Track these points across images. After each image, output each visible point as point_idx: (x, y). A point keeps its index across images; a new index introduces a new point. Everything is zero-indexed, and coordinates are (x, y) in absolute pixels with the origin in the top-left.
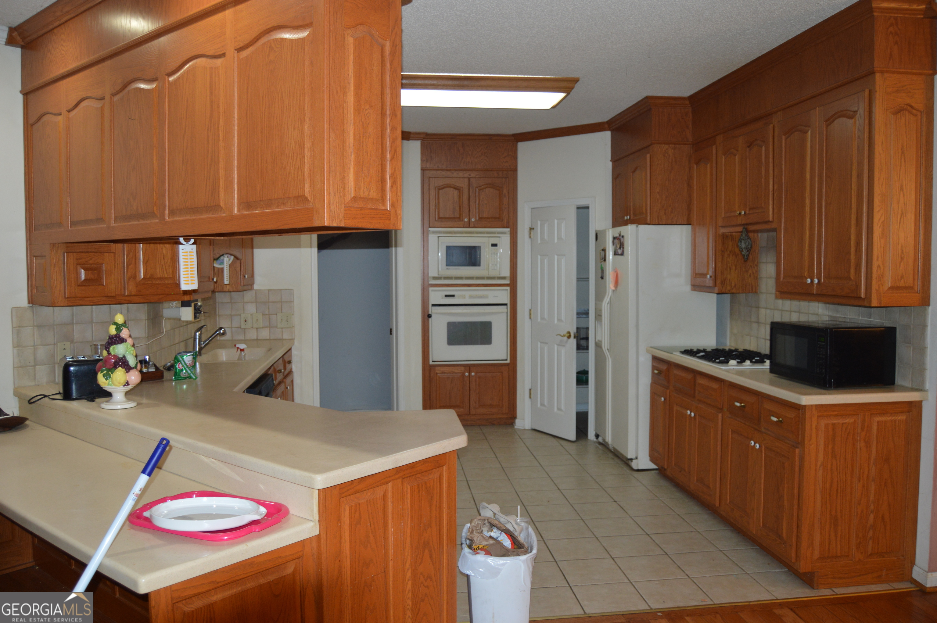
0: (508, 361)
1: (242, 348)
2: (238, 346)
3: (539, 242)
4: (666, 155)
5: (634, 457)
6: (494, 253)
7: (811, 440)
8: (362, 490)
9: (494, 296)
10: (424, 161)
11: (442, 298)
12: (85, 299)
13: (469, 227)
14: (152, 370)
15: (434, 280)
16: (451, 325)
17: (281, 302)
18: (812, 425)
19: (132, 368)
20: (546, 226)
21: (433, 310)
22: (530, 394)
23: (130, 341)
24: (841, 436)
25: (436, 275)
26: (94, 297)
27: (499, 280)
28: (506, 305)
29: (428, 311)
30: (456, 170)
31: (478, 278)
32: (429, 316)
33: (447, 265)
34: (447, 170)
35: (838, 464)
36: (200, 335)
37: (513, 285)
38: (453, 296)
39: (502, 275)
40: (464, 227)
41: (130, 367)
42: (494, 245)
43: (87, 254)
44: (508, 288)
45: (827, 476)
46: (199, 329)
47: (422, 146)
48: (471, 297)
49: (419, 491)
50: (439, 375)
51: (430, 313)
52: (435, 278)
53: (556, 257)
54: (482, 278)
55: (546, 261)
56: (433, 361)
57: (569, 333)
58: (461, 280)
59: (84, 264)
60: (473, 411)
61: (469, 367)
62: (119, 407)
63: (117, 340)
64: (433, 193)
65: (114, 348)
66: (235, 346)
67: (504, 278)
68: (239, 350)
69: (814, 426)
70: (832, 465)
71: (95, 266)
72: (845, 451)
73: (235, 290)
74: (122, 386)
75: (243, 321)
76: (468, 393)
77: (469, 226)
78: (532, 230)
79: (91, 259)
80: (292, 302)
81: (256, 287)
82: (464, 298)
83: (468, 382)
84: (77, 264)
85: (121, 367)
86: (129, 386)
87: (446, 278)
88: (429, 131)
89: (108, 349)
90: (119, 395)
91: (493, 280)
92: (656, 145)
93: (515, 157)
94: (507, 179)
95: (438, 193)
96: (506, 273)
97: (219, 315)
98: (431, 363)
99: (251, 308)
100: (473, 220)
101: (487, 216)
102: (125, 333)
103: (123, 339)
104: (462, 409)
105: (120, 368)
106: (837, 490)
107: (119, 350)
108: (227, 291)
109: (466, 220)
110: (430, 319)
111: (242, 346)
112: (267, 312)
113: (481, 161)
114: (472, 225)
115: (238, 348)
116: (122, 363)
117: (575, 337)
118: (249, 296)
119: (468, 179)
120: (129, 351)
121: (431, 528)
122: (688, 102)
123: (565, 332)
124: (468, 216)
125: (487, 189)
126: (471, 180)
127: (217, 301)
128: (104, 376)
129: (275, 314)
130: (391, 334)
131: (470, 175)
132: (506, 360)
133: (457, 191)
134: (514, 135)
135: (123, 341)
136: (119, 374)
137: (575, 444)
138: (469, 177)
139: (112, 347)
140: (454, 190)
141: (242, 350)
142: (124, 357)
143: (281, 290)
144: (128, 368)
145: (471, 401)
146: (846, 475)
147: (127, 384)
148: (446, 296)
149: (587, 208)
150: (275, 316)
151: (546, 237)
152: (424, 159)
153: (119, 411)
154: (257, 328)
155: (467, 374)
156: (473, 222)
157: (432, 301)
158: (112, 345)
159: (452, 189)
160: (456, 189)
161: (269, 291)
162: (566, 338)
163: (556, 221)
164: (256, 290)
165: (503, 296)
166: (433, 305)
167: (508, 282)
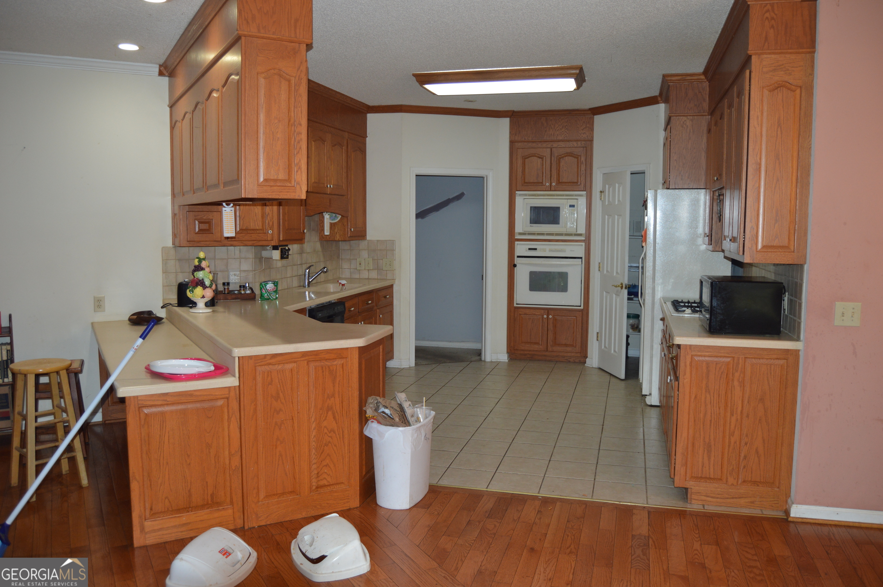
0: (582, 307)
1: (343, 283)
2: (340, 281)
3: (607, 203)
4: (685, 126)
5: (648, 394)
6: (572, 213)
7: (685, 375)
8: (273, 364)
9: (571, 251)
10: (513, 134)
11: (526, 251)
12: (201, 242)
13: (551, 191)
14: (248, 292)
15: (520, 236)
16: (532, 274)
17: (386, 250)
18: (686, 362)
19: (207, 287)
20: (611, 189)
21: (517, 261)
22: (597, 337)
23: (207, 270)
24: (715, 374)
25: (521, 231)
26: (206, 241)
27: (575, 237)
28: (581, 258)
29: (514, 262)
30: (541, 142)
31: (557, 235)
32: (515, 266)
33: (531, 223)
34: (532, 142)
35: (712, 398)
36: (309, 271)
37: (588, 242)
38: (536, 249)
39: (579, 232)
40: (546, 191)
41: (206, 286)
42: (572, 206)
43: (202, 213)
44: (583, 244)
45: (701, 407)
46: (309, 268)
47: (511, 121)
48: (551, 251)
49: (323, 372)
50: (522, 315)
51: (515, 263)
52: (520, 234)
53: (616, 216)
54: (561, 235)
55: (610, 220)
56: (517, 304)
57: (622, 284)
58: (543, 236)
59: (200, 219)
60: (550, 349)
61: (548, 311)
62: (201, 311)
63: (198, 268)
64: (520, 161)
65: (197, 274)
66: (338, 281)
67: (580, 235)
68: (341, 284)
69: (688, 363)
70: (706, 398)
71: (208, 220)
72: (719, 388)
73: (343, 240)
74: (200, 298)
75: (358, 264)
76: (546, 332)
77: (551, 189)
78: (603, 193)
79: (204, 216)
80: (393, 250)
81: (368, 238)
82: (545, 251)
83: (546, 323)
84: (195, 219)
85: (200, 285)
86: (205, 298)
87: (530, 234)
88: (516, 109)
89: (193, 274)
90: (201, 304)
91: (571, 237)
92: (674, 117)
93: (591, 129)
94: (585, 148)
95: (525, 161)
96: (582, 230)
97: (342, 259)
98: (515, 305)
99: (365, 254)
100: (554, 184)
101: (566, 181)
102: (204, 264)
103: (203, 268)
104: (541, 346)
105: (199, 287)
106: (711, 421)
107: (200, 275)
108: (337, 240)
109: (548, 184)
110: (515, 268)
111: (343, 282)
112: (376, 258)
113: (563, 133)
114: (553, 188)
115: (340, 283)
116: (201, 283)
117: (626, 288)
118: (363, 244)
119: (550, 149)
120: (206, 276)
121: (334, 398)
122: (703, 77)
123: (619, 284)
124: (550, 181)
125: (566, 157)
126: (553, 149)
127: (340, 248)
128: (190, 291)
129: (381, 260)
130: (482, 279)
131: (552, 145)
132: (580, 306)
133: (540, 159)
134: (590, 109)
135: (203, 269)
136: (199, 290)
137: (623, 382)
138: (552, 147)
139: (196, 273)
140: (538, 158)
141: (343, 285)
142: (203, 279)
143: (386, 240)
144: (204, 287)
145: (548, 340)
146: (719, 408)
147: (203, 297)
148: (530, 249)
149: (644, 173)
150: (382, 260)
151: (611, 200)
152: (512, 133)
153: (201, 314)
154: (368, 270)
155: (545, 316)
156: (554, 186)
157: (518, 252)
158: (196, 272)
159: (536, 158)
160: (539, 158)
161: (378, 241)
162: (620, 288)
163: (617, 185)
164: (368, 240)
165: (579, 250)
166: (518, 257)
167: (584, 239)
